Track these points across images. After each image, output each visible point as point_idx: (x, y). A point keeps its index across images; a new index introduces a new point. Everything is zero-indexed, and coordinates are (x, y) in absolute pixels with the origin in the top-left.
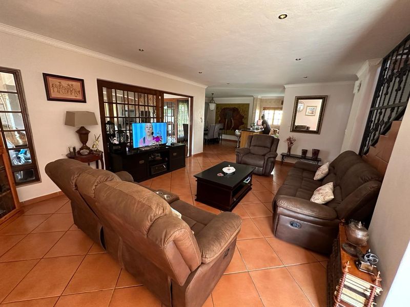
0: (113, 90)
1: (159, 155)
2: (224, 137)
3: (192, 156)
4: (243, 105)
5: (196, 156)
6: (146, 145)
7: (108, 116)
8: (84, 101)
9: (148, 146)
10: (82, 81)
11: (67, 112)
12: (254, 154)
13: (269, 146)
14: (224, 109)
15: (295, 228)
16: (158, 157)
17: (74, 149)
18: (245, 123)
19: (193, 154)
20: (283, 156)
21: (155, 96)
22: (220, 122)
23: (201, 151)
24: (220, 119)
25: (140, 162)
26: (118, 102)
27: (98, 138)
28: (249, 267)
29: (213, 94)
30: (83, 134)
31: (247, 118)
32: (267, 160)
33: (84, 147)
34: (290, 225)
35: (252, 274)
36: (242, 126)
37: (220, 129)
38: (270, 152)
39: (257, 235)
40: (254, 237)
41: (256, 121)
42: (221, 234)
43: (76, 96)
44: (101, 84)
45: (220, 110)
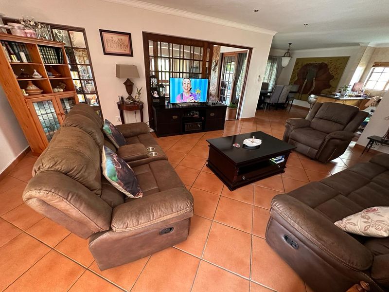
0: (159, 43)
1: (198, 113)
2: (296, 102)
3: (240, 119)
4: (338, 59)
5: (244, 120)
6: (184, 101)
7: (153, 70)
8: (131, 55)
9: (186, 103)
10: (129, 34)
11: (117, 65)
12: (314, 129)
13: (345, 122)
14: (307, 65)
15: (290, 246)
16: (196, 115)
17: (122, 98)
18: (333, 86)
19: (240, 117)
20: (372, 140)
21: (202, 49)
22: (295, 83)
23: (253, 115)
24: (297, 78)
25: (173, 117)
26: (162, 56)
27: (140, 91)
28: (206, 255)
29: (290, 44)
30: (129, 86)
31: (338, 80)
32: (329, 141)
33: (130, 98)
34: (283, 238)
35: (203, 265)
36: (327, 90)
37: (291, 92)
38: (343, 130)
39: (244, 227)
40: (239, 228)
41: (352, 83)
42: (147, 210)
43: (125, 51)
44: (148, 37)
45: (300, 67)
